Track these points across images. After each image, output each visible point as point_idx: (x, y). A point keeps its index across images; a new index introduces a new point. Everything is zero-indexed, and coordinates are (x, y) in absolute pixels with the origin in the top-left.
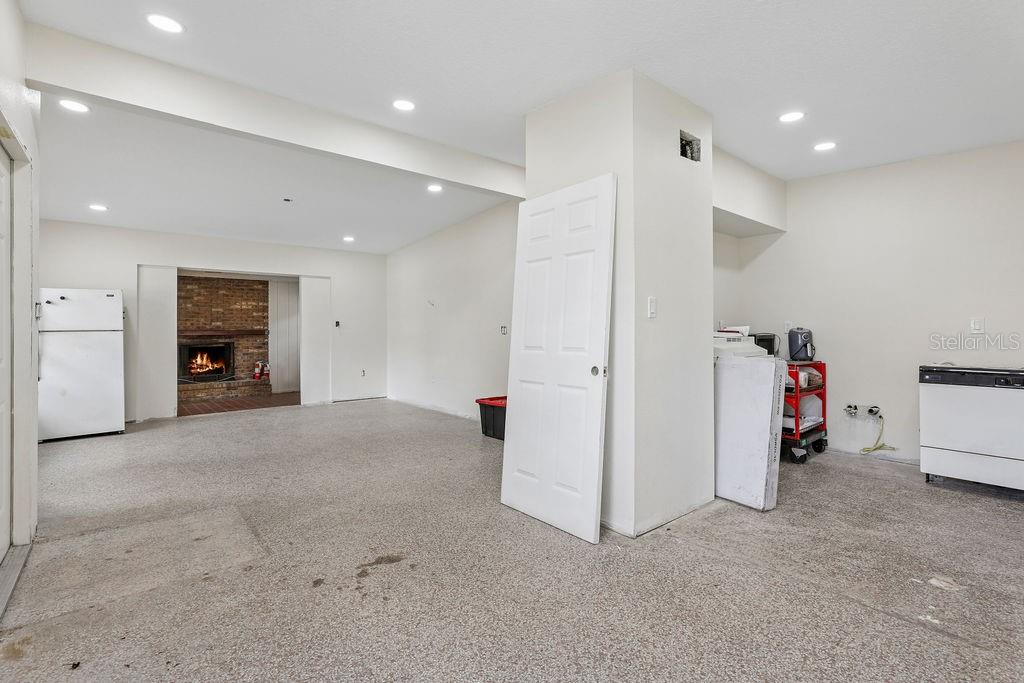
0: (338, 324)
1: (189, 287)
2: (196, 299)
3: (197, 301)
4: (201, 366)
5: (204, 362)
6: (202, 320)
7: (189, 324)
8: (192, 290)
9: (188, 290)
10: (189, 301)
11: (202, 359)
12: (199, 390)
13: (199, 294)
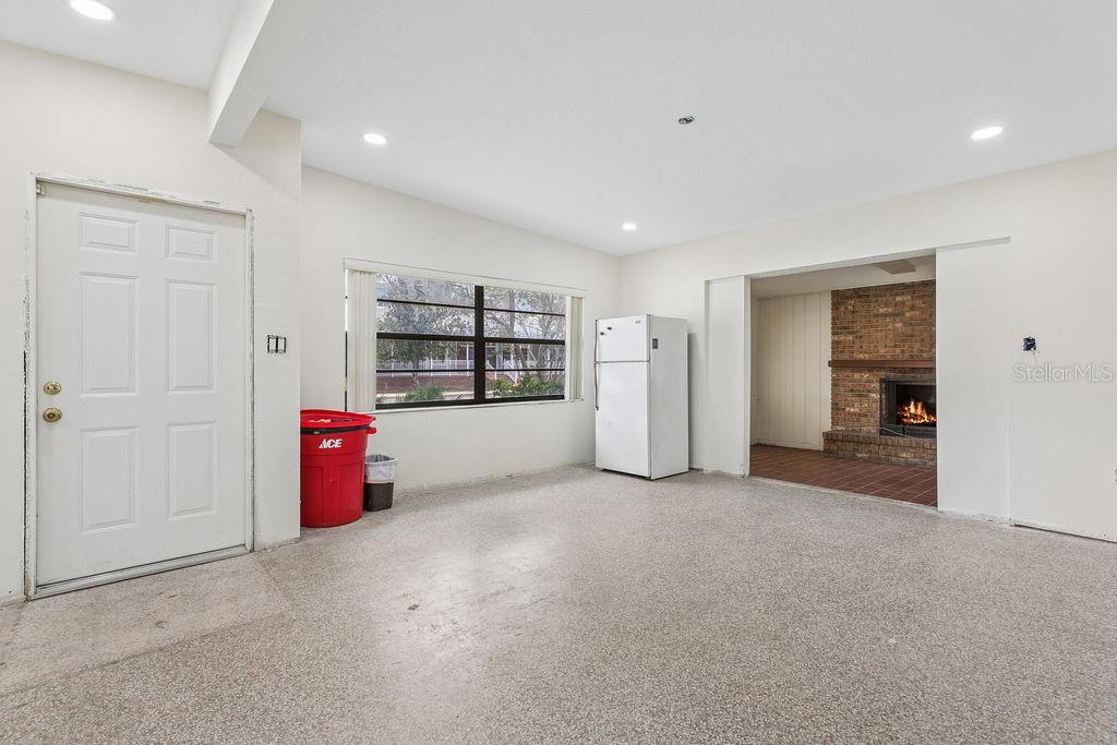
0: (1030, 344)
1: (898, 299)
2: (908, 314)
3: (911, 318)
4: (915, 416)
5: (919, 411)
6: (918, 345)
7: (898, 351)
8: (903, 303)
9: (896, 305)
10: (898, 318)
11: (916, 407)
12: (905, 448)
13: (913, 308)
